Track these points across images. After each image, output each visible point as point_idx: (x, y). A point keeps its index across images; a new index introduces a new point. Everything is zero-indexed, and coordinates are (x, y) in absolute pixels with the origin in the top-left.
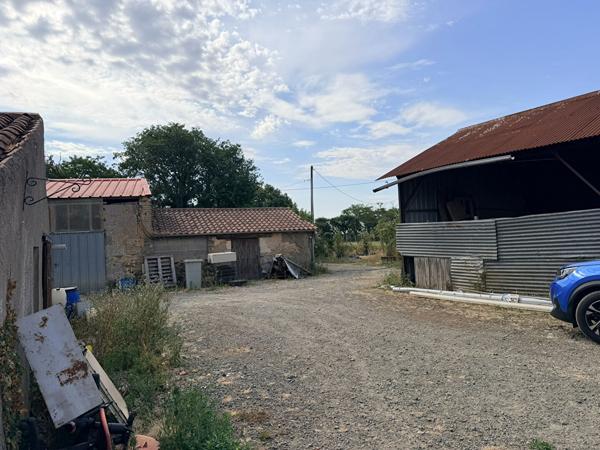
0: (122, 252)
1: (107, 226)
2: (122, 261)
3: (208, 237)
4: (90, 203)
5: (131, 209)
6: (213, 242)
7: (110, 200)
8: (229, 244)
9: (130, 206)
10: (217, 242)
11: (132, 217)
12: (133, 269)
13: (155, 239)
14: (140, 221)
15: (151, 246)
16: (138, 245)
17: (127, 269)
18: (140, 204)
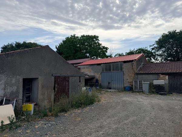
0: (128, 78)
1: (124, 70)
2: (128, 81)
3: (158, 74)
4: (119, 63)
5: (130, 64)
6: (160, 76)
7: (125, 62)
8: (167, 77)
9: (130, 63)
10: (162, 76)
11: (130, 67)
12: (131, 84)
13: (137, 74)
14: (132, 68)
15: (136, 77)
16: (132, 76)
17: (129, 83)
18: (133, 62)
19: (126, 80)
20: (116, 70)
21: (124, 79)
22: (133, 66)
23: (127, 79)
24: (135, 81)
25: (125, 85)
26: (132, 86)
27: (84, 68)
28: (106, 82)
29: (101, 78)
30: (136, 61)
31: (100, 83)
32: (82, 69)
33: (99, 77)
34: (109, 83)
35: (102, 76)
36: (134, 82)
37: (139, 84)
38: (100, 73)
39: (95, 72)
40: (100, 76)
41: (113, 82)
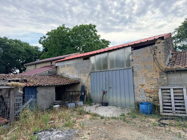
1: (134, 64)
2: (144, 88)
5: (149, 50)
11: (149, 57)
12: (152, 95)
13: (168, 72)
14: (155, 59)
15: (165, 78)
16: (155, 77)
17: (148, 95)
18: (155, 45)
19: (140, 86)
20: (117, 66)
21: (135, 84)
22: (155, 54)
23: (143, 85)
24: (162, 89)
25: (139, 99)
26: (154, 100)
27: (64, 66)
28: (98, 90)
29: (89, 83)
30: (163, 41)
31: (89, 93)
32: (60, 69)
33: (87, 81)
34: (104, 93)
35: (91, 78)
36: (160, 90)
37: (175, 96)
38: (87, 74)
39: (81, 72)
40: (89, 80)
41: (111, 90)
